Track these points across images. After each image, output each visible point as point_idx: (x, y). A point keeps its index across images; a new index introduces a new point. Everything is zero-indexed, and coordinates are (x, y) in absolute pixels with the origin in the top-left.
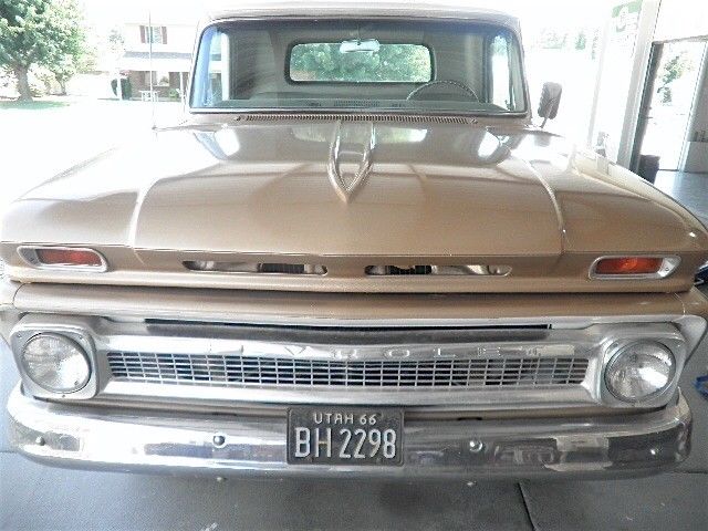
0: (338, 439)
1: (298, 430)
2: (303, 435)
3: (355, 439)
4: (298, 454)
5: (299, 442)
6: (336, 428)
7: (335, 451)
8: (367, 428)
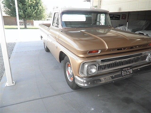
0: (126, 72)
1: (122, 72)
2: (123, 72)
3: (128, 71)
4: (123, 75)
5: (123, 73)
6: (126, 70)
7: (126, 73)
8: (129, 69)
